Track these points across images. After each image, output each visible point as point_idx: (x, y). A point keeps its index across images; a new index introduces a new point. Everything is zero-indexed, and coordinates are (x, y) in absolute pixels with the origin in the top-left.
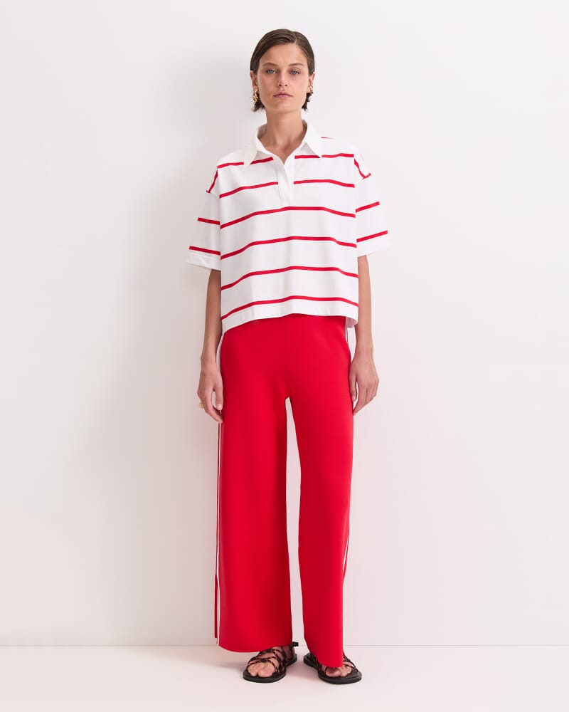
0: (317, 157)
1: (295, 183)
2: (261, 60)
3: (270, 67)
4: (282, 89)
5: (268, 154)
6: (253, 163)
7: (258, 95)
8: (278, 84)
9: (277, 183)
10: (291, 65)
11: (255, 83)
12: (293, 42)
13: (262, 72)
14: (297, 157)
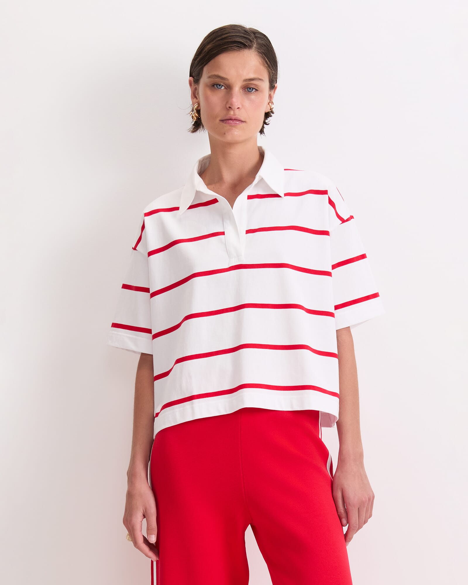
0: (277, 196)
1: (248, 232)
2: (205, 69)
3: (217, 80)
4: (232, 113)
5: (211, 194)
6: (191, 207)
7: (198, 111)
8: (228, 106)
9: (223, 233)
10: (246, 80)
11: (195, 95)
12: (250, 47)
13: (207, 85)
14: (250, 197)
